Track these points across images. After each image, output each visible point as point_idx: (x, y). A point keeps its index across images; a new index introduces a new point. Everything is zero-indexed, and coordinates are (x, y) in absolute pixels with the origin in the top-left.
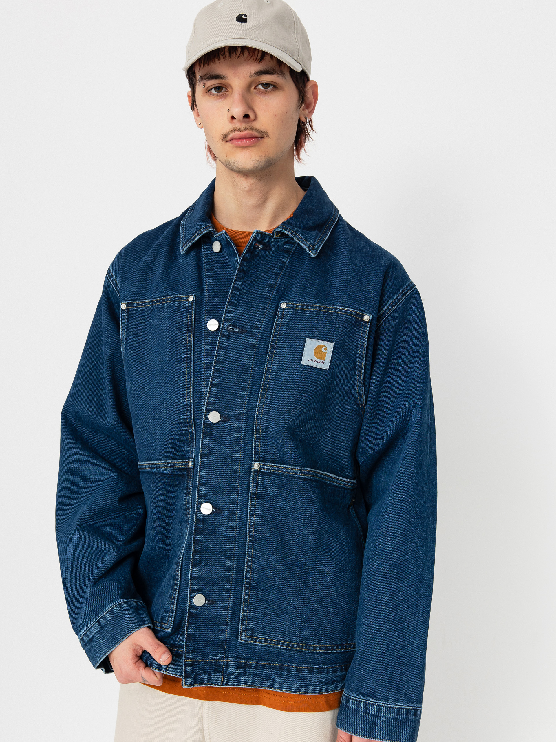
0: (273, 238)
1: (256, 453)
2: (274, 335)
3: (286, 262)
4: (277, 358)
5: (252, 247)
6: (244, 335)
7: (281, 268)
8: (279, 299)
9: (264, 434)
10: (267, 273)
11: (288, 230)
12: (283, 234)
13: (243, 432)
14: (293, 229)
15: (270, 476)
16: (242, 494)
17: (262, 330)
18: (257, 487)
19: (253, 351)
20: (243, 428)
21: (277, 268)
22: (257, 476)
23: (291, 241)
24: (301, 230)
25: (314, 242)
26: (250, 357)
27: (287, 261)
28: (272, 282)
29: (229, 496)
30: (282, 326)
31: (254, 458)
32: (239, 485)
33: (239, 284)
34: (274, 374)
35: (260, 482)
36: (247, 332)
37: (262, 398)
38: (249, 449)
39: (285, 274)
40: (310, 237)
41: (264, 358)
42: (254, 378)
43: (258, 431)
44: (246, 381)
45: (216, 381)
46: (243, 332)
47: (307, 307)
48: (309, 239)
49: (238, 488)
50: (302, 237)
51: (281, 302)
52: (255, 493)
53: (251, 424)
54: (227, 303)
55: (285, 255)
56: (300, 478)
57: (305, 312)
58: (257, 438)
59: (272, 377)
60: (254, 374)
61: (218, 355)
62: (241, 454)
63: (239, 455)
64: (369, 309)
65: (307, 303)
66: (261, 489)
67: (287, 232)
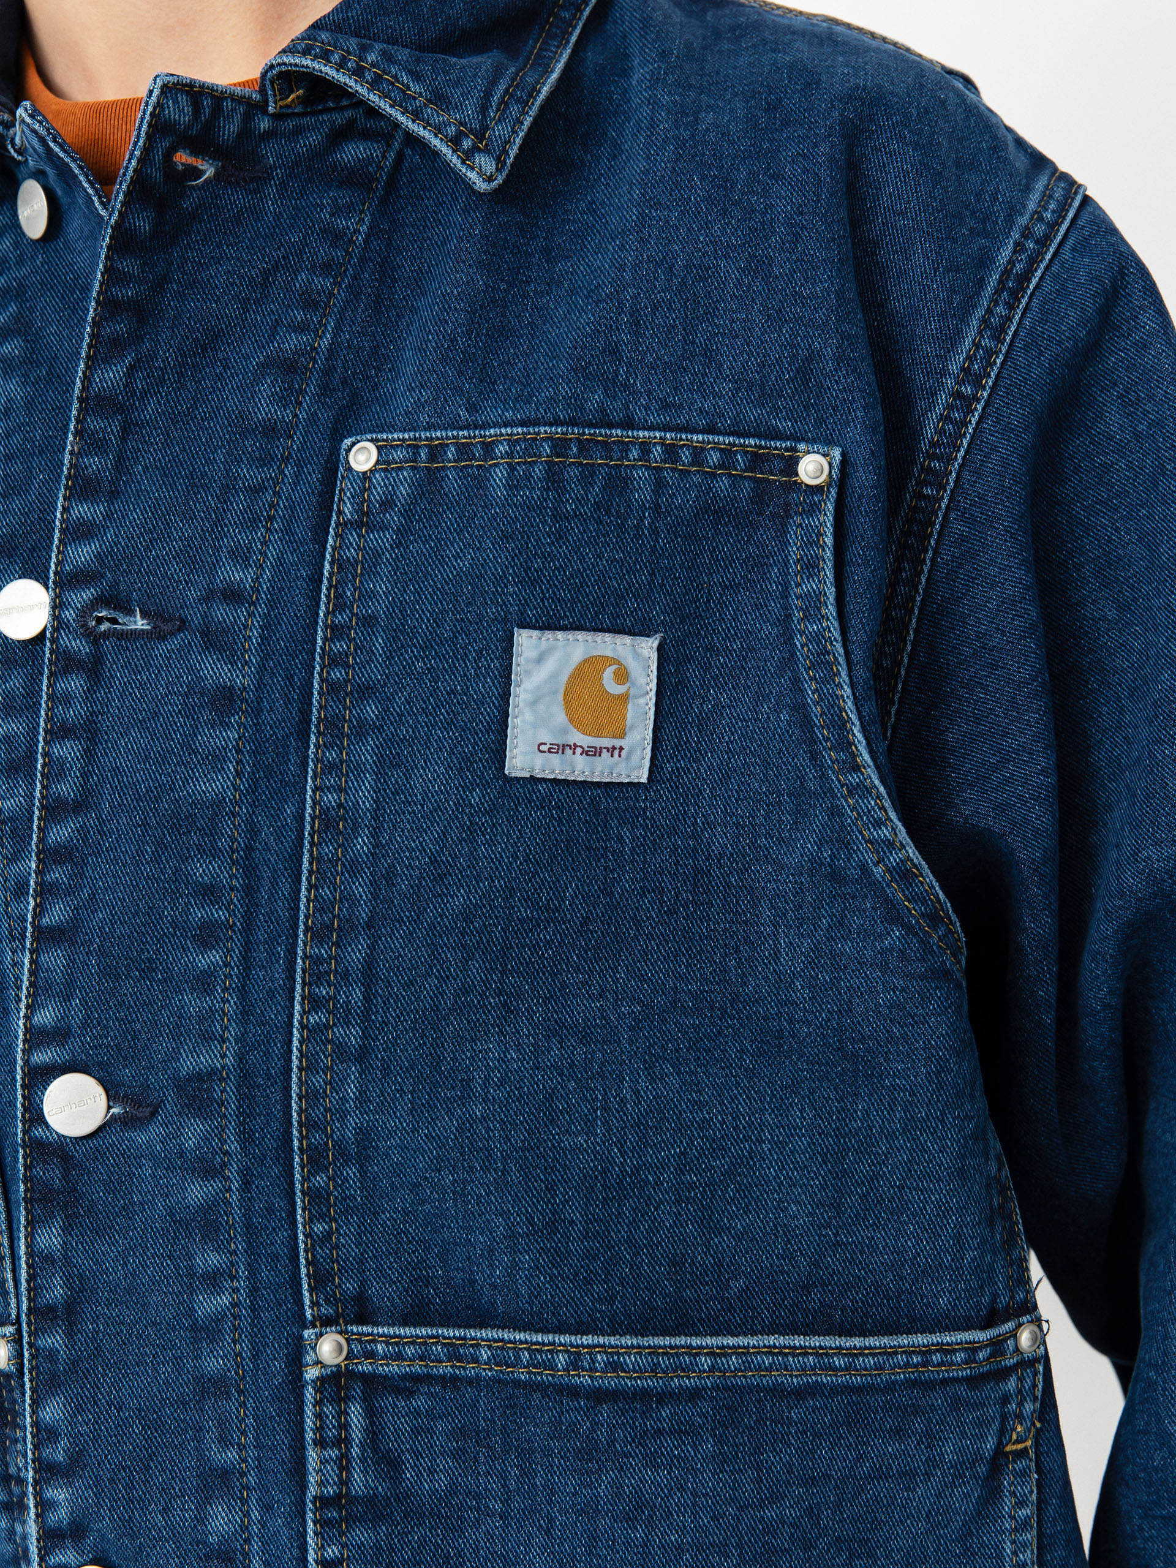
0: (265, 112)
1: (319, 1281)
2: (334, 628)
3: (357, 231)
4: (366, 752)
5: (157, 175)
6: (174, 643)
7: (327, 268)
8: (335, 430)
9: (352, 1171)
10: (257, 302)
11: (336, 58)
12: (319, 87)
13: (233, 1172)
14: (364, 49)
15: (409, 1394)
16: (268, 1508)
17: (262, 609)
18: (344, 1464)
19: (228, 726)
20: (233, 1146)
21: (312, 271)
22: (340, 1399)
23: (371, 124)
24: (407, 51)
25: (484, 108)
26: (216, 760)
27: (357, 225)
28: (292, 342)
29: (202, 1521)
30: (370, 572)
31: (313, 1304)
32: (244, 1461)
33: (112, 375)
34: (362, 844)
35: (356, 1434)
36: (183, 625)
37: (315, 978)
38: (276, 1257)
39: (357, 296)
40: (456, 84)
41: (293, 757)
42: (250, 869)
43: (315, 1161)
44: (209, 893)
45: (57, 914)
46: (167, 628)
47: (488, 447)
48: (456, 94)
49: (243, 1474)
50: (415, 88)
51: (348, 441)
52: (338, 1496)
53: (275, 1125)
54: (67, 487)
55: (345, 197)
56: (574, 1392)
57: (479, 481)
58: (315, 1197)
59: (354, 862)
60: (249, 849)
61: (55, 770)
62: (236, 1290)
63: (225, 1300)
64: (820, 421)
65: (483, 427)
66: (365, 1472)
67: (329, 71)
